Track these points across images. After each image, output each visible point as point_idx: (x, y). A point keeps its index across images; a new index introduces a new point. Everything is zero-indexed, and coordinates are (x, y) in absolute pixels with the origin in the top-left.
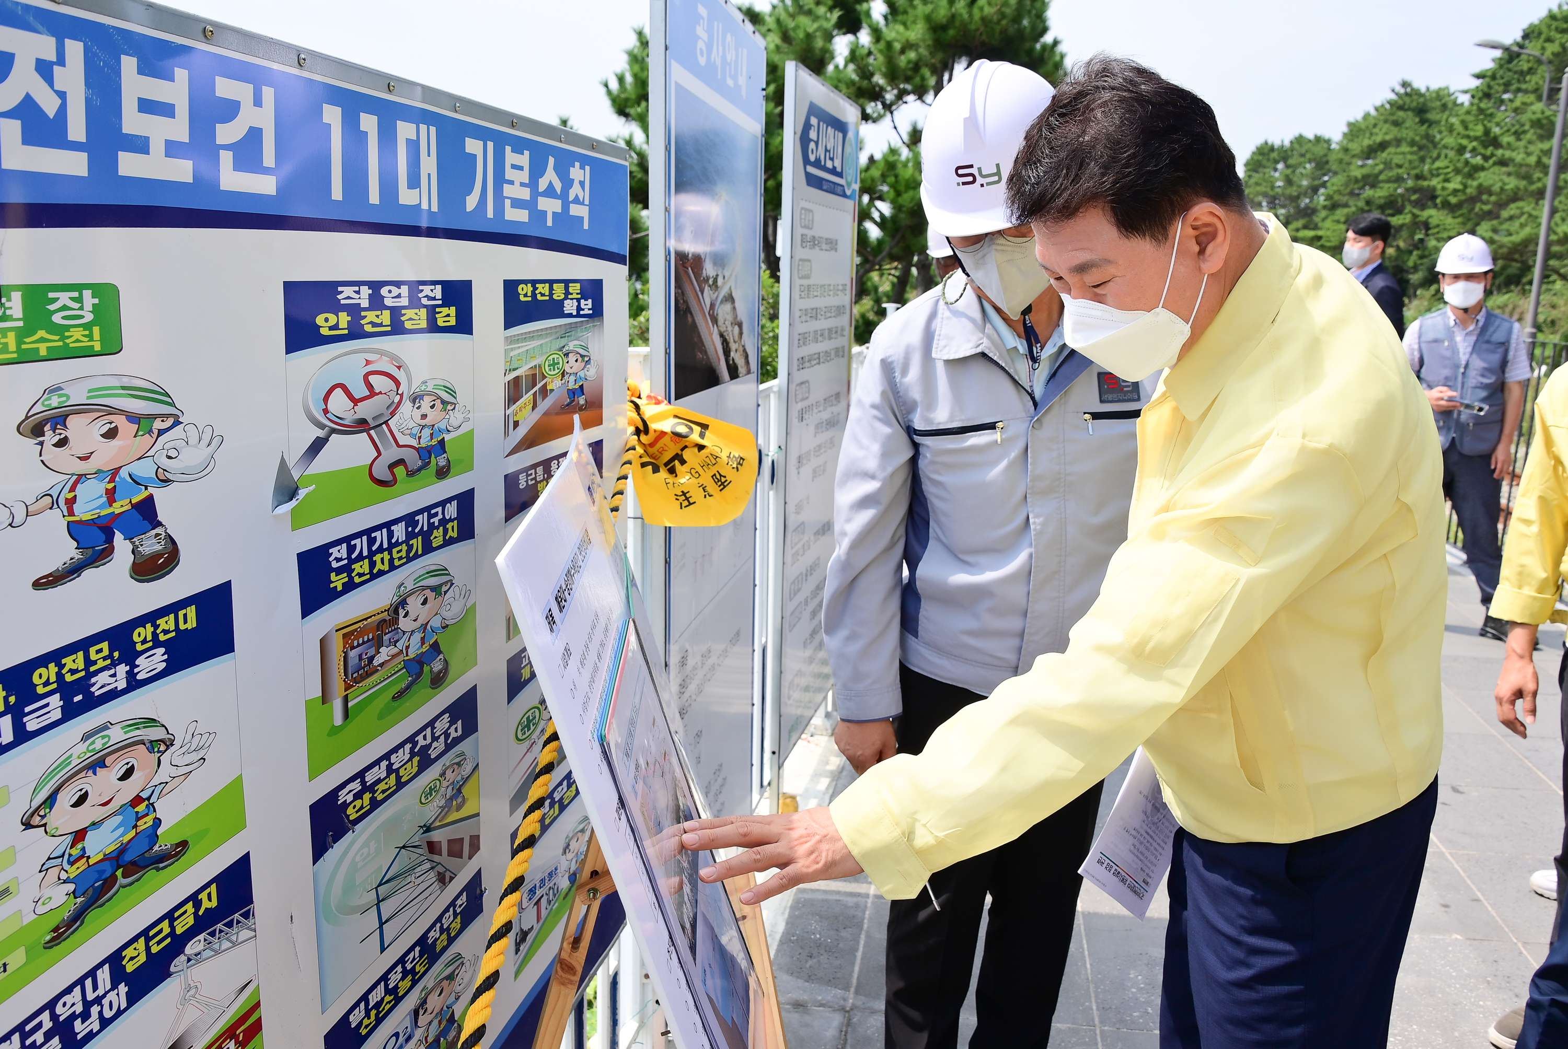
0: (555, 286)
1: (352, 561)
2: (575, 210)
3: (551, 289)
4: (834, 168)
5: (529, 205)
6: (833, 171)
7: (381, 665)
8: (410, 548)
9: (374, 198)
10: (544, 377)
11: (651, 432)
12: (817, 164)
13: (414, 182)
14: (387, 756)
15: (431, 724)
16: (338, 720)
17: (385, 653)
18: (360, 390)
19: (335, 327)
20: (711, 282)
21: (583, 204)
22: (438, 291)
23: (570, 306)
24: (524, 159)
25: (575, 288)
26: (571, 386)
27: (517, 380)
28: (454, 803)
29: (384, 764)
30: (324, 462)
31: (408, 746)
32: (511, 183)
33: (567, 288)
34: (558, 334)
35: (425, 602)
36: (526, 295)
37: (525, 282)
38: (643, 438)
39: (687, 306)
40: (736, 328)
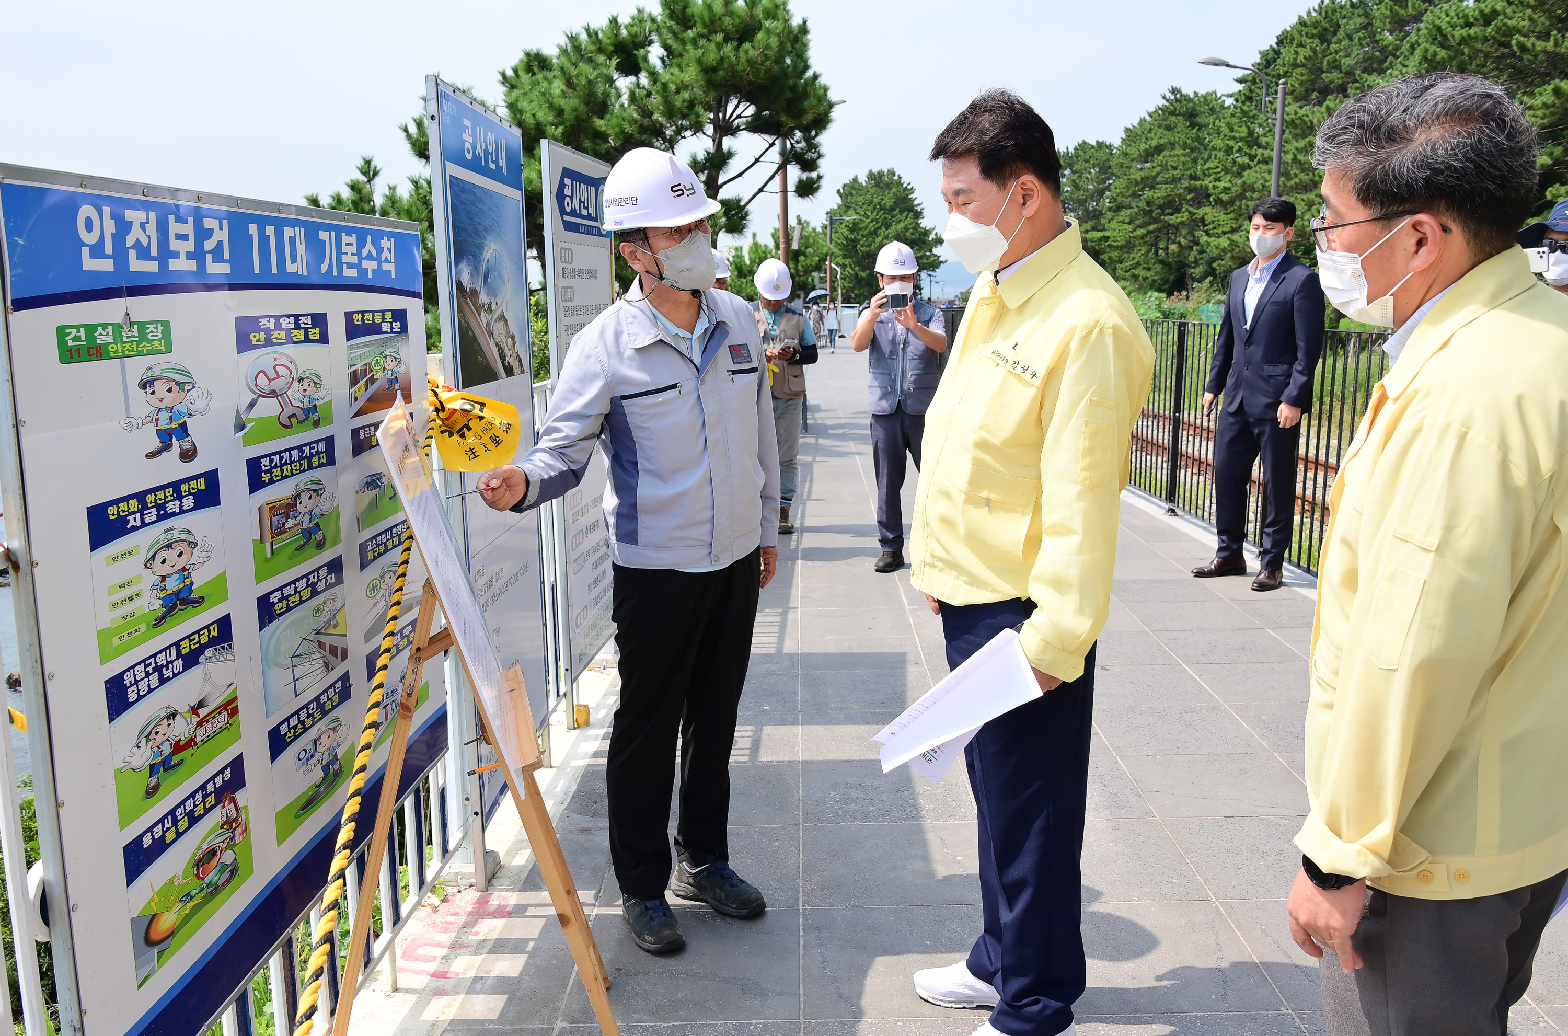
0: (375, 314)
1: (272, 468)
2: (385, 266)
3: (373, 316)
4: (589, 215)
5: (358, 266)
6: (589, 217)
7: (289, 529)
8: (301, 466)
9: (274, 270)
10: (372, 371)
11: (446, 410)
12: (573, 213)
13: (294, 260)
14: (294, 582)
15: (317, 570)
16: (269, 555)
17: (290, 523)
18: (272, 375)
19: (259, 340)
20: (486, 307)
21: (391, 262)
22: (309, 320)
23: (386, 327)
24: (353, 239)
25: (388, 315)
26: (389, 377)
27: (355, 371)
28: (332, 623)
29: (293, 586)
30: (256, 413)
31: (305, 580)
32: (346, 254)
33: (383, 315)
34: (379, 344)
35: (310, 498)
36: (358, 320)
37: (358, 312)
38: (441, 414)
39: (469, 325)
40: (510, 340)
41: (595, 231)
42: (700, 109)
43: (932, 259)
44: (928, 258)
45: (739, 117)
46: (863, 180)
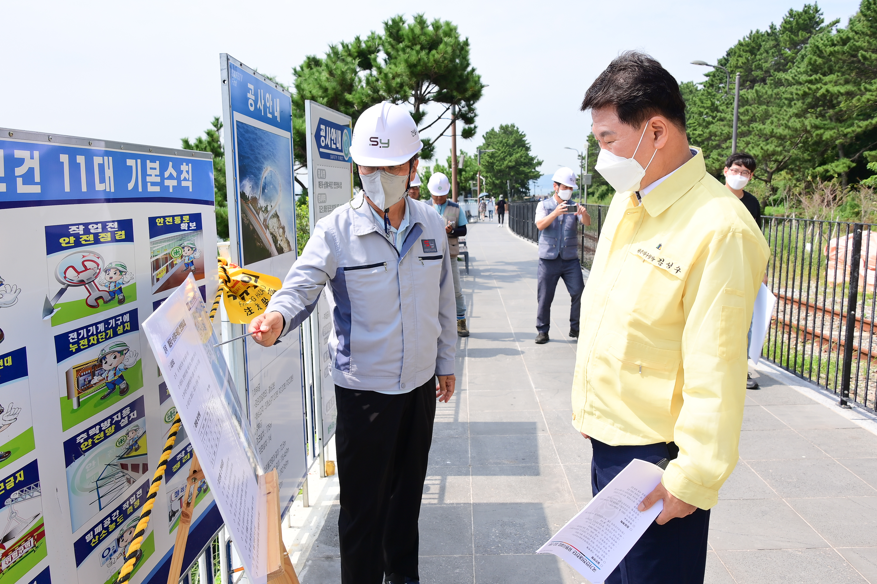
0: (175, 218)
1: (79, 340)
2: (184, 184)
3: (173, 219)
4: (337, 148)
5: (161, 184)
6: (337, 149)
7: (95, 384)
8: (107, 334)
9: (84, 189)
10: (172, 258)
11: (232, 281)
12: (326, 147)
13: (102, 180)
14: (99, 424)
15: (121, 411)
16: (75, 406)
17: (96, 379)
18: (80, 268)
19: (69, 243)
20: (263, 209)
21: (188, 180)
22: (116, 225)
23: (184, 226)
24: (157, 165)
25: (186, 218)
26: (186, 261)
27: (157, 260)
28: (134, 447)
29: (98, 427)
30: (65, 298)
31: (109, 420)
32: (151, 175)
33: (182, 218)
34: (178, 239)
35: (115, 358)
36: (160, 223)
37: (160, 217)
38: (228, 284)
39: (250, 222)
40: (281, 230)
41: (341, 158)
42: (406, 88)
43: (536, 173)
44: (533, 172)
45: (429, 93)
46: (497, 130)
